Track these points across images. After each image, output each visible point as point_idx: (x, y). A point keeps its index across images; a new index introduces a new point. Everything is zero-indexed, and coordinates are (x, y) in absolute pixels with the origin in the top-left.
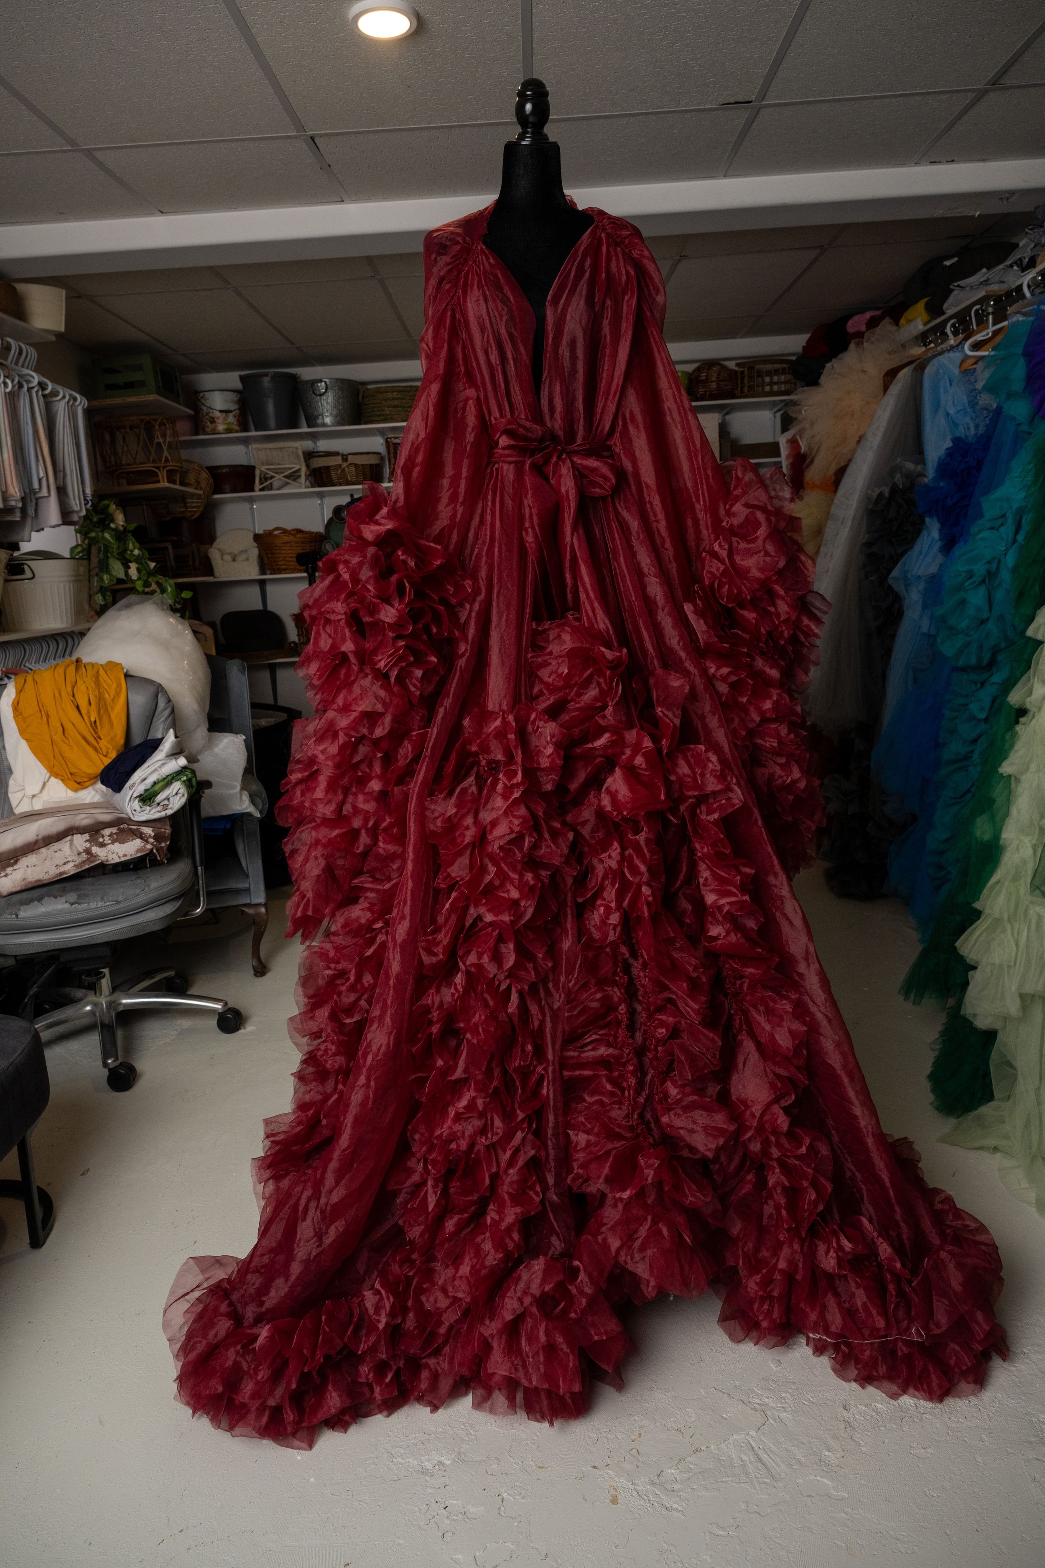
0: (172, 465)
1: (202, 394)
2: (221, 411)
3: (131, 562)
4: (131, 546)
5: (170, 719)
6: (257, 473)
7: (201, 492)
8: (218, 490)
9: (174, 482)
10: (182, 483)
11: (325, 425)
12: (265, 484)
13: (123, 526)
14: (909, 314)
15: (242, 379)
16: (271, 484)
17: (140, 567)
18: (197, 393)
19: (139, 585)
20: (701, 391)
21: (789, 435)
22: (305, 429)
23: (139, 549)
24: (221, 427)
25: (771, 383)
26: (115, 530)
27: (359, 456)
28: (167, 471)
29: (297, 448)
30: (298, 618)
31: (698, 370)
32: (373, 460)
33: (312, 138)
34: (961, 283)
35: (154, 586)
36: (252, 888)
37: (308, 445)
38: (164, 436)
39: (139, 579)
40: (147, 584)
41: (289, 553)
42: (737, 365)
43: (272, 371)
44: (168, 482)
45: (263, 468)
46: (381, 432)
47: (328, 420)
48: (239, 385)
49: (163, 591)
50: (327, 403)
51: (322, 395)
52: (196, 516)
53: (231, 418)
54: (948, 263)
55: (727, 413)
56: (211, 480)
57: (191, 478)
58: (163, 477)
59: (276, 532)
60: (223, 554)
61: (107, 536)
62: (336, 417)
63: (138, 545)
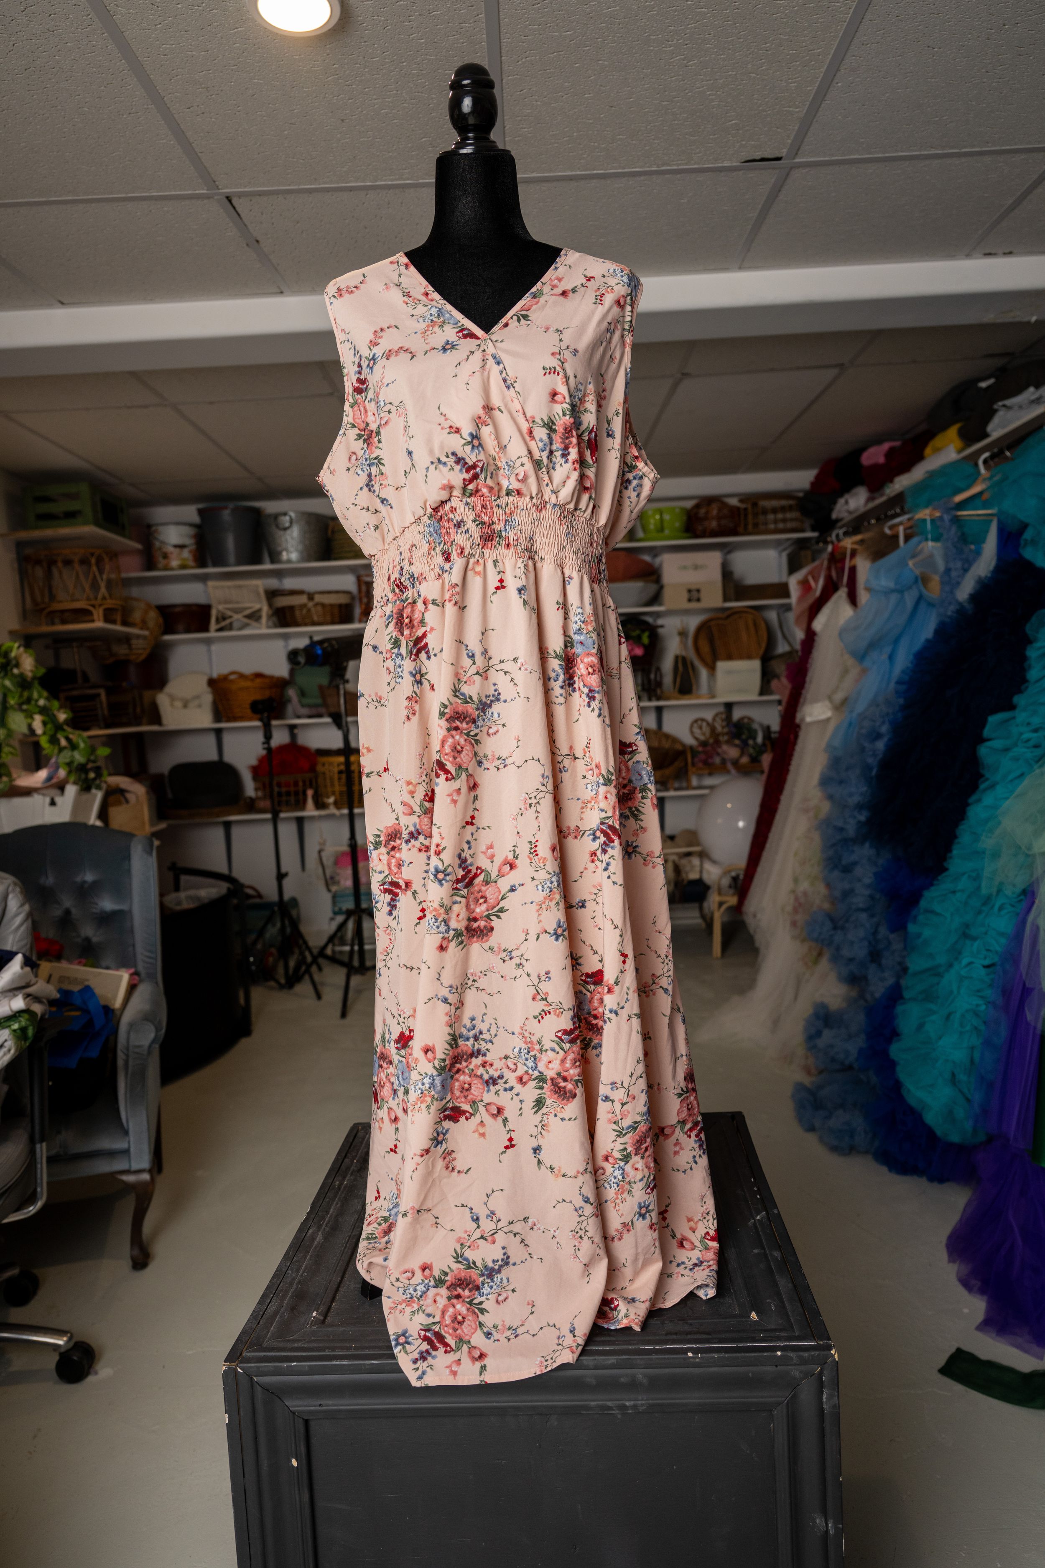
0: (110, 603)
1: (154, 528)
2: (176, 546)
3: (35, 713)
4: (35, 695)
5: (23, 928)
6: (214, 613)
7: (146, 633)
8: (169, 629)
9: (114, 622)
10: (125, 623)
11: (289, 561)
12: (223, 624)
13: (31, 671)
14: (938, 441)
15: (200, 512)
16: (231, 624)
17: (46, 718)
18: (149, 526)
19: (44, 742)
20: (700, 528)
21: (800, 575)
22: (267, 566)
23: (47, 699)
24: (175, 563)
25: (776, 522)
26: (22, 676)
27: (326, 596)
28: (106, 610)
29: (257, 586)
30: (256, 771)
31: (697, 506)
32: (343, 600)
33: (229, 199)
34: (1008, 402)
35: (63, 742)
36: (132, 1149)
37: (273, 583)
38: (101, 572)
39: (44, 733)
40: (54, 740)
41: (247, 698)
42: (741, 501)
43: (231, 505)
44: (107, 620)
45: (221, 607)
46: (352, 569)
47: (294, 556)
48: (196, 519)
49: (73, 746)
50: (292, 538)
51: (285, 529)
52: (142, 657)
53: (186, 554)
54: (983, 385)
55: (730, 552)
56: (161, 620)
57: (137, 616)
58: (99, 616)
59: (232, 677)
60: (172, 698)
61: (7, 683)
62: (301, 552)
63: (45, 694)
